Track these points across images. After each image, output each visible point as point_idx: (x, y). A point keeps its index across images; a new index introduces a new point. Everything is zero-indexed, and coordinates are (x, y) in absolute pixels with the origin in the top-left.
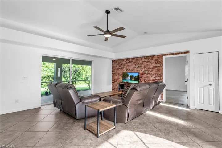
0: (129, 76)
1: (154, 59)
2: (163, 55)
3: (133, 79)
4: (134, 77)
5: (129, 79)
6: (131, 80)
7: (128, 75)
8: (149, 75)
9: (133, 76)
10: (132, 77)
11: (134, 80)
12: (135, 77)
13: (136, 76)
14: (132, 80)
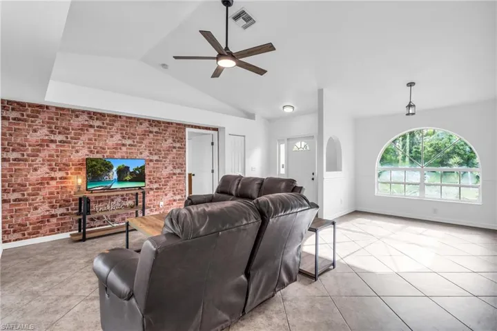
0: (115, 169)
1: (170, 130)
2: (186, 126)
3: (128, 178)
4: (131, 170)
5: (115, 176)
6: (120, 180)
7: (111, 167)
8: (160, 165)
9: (127, 168)
10: (122, 172)
11: (130, 181)
12: (134, 172)
13: (137, 169)
14: (126, 181)
